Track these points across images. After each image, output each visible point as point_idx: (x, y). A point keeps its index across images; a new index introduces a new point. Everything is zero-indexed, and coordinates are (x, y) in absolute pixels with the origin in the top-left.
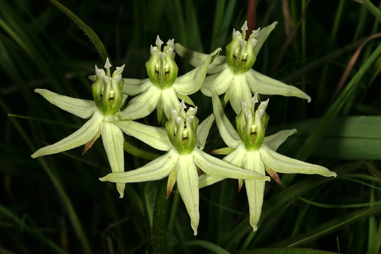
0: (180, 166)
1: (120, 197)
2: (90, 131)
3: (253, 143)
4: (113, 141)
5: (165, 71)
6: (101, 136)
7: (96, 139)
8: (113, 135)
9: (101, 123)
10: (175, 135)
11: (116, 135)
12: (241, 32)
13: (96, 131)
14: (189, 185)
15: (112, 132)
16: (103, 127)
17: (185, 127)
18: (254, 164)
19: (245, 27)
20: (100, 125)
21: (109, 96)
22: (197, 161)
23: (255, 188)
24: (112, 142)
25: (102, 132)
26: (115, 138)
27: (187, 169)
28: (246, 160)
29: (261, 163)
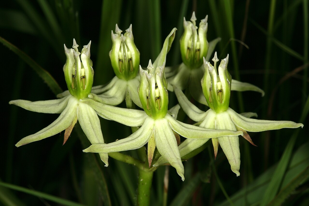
0: (157, 131)
1: (105, 166)
2: (67, 116)
3: (221, 102)
4: (90, 121)
5: (128, 57)
6: (78, 121)
7: (74, 124)
8: (89, 117)
9: (76, 107)
10: (147, 97)
11: (92, 116)
12: (191, 22)
13: (73, 115)
14: (168, 145)
15: (88, 114)
16: (79, 111)
17: (156, 87)
18: (225, 124)
19: (194, 18)
20: (76, 109)
21: (81, 75)
22: (172, 125)
23: (230, 144)
24: (89, 123)
25: (79, 116)
26: (92, 119)
27: (164, 132)
28: (217, 122)
29: (231, 123)
